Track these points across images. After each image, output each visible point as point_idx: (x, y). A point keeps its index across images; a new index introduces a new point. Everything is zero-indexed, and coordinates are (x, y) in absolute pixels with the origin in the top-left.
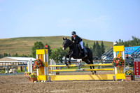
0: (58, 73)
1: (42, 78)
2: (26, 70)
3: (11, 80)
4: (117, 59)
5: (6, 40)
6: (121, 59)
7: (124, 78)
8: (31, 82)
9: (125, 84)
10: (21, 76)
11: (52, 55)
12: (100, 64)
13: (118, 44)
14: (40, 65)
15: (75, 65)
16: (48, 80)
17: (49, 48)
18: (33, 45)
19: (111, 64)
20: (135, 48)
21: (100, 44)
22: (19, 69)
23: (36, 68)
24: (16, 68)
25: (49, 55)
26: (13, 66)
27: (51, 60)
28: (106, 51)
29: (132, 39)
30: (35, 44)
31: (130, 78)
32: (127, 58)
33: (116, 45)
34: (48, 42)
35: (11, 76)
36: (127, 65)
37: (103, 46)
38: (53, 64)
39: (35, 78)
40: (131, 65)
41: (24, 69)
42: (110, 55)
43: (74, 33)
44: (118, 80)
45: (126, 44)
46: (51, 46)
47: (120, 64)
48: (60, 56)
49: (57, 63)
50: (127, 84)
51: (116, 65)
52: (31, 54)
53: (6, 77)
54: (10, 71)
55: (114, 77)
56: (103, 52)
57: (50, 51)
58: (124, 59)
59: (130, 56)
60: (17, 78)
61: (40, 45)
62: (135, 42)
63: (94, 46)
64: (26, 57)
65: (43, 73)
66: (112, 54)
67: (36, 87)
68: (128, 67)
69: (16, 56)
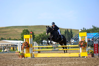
0: (39, 52)
1: (28, 55)
2: (17, 50)
3: (6, 57)
4: (82, 42)
5: (3, 28)
6: (84, 42)
7: (87, 55)
8: (20, 58)
9: (87, 60)
10: (13, 54)
11: (35, 39)
12: (70, 45)
13: (82, 31)
14: (27, 46)
15: (51, 46)
16: (33, 57)
17: (33, 34)
18: (22, 31)
19: (77, 45)
20: (95, 34)
21: (69, 31)
22: (12, 49)
23: (24, 48)
24: (10, 48)
25: (33, 39)
26: (7, 47)
27: (35, 43)
28: (74, 36)
29: (92, 28)
30: (23, 31)
31: (90, 56)
32: (89, 41)
33: (81, 32)
34: (32, 29)
35: (6, 54)
36: (89, 46)
37: (71, 32)
38: (36, 45)
39: (23, 56)
40: (92, 46)
41: (15, 49)
42: (77, 39)
43: (54, 23)
44: (83, 57)
45: (88, 31)
46: (34, 32)
47: (84, 45)
48: (41, 39)
49: (39, 44)
50: (89, 60)
51: (81, 46)
52: (20, 38)
53: (2, 55)
54: (5, 51)
55: (79, 55)
56: (72, 37)
57: (34, 36)
58: (86, 42)
59: (91, 40)
60: (10, 55)
61: (26, 32)
62: (95, 30)
63: (65, 33)
64: (16, 40)
65: (28, 52)
66: (78, 38)
67: (24, 62)
68: (89, 48)
69: (10, 39)
